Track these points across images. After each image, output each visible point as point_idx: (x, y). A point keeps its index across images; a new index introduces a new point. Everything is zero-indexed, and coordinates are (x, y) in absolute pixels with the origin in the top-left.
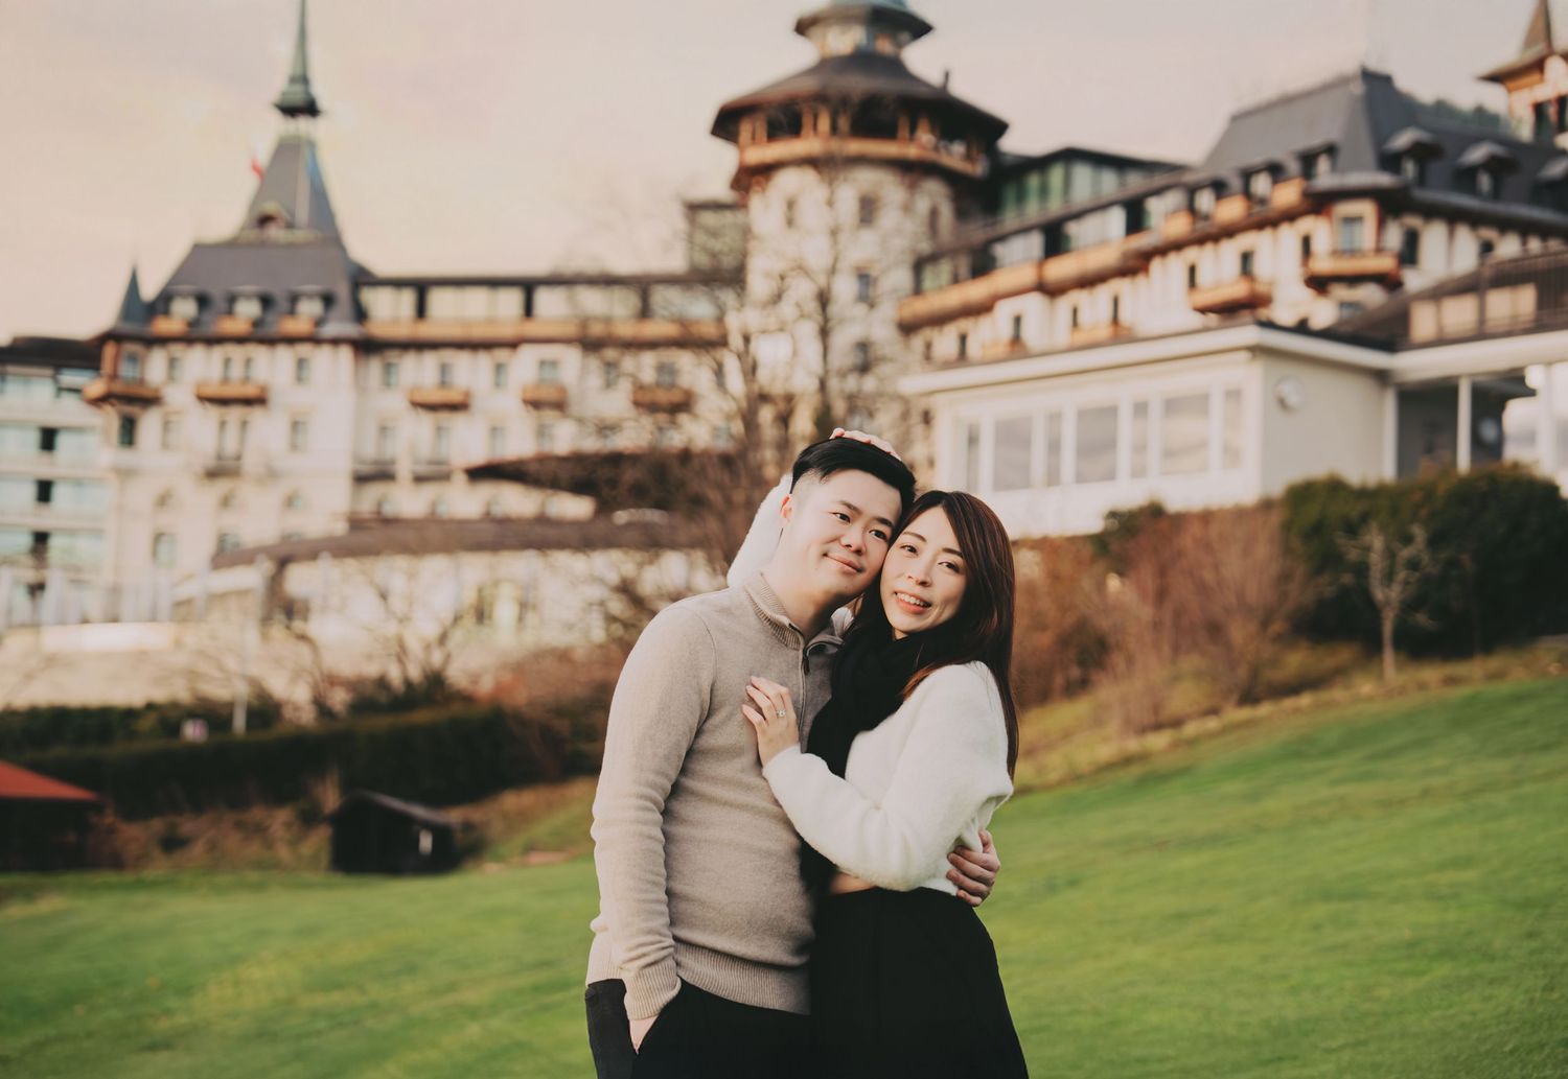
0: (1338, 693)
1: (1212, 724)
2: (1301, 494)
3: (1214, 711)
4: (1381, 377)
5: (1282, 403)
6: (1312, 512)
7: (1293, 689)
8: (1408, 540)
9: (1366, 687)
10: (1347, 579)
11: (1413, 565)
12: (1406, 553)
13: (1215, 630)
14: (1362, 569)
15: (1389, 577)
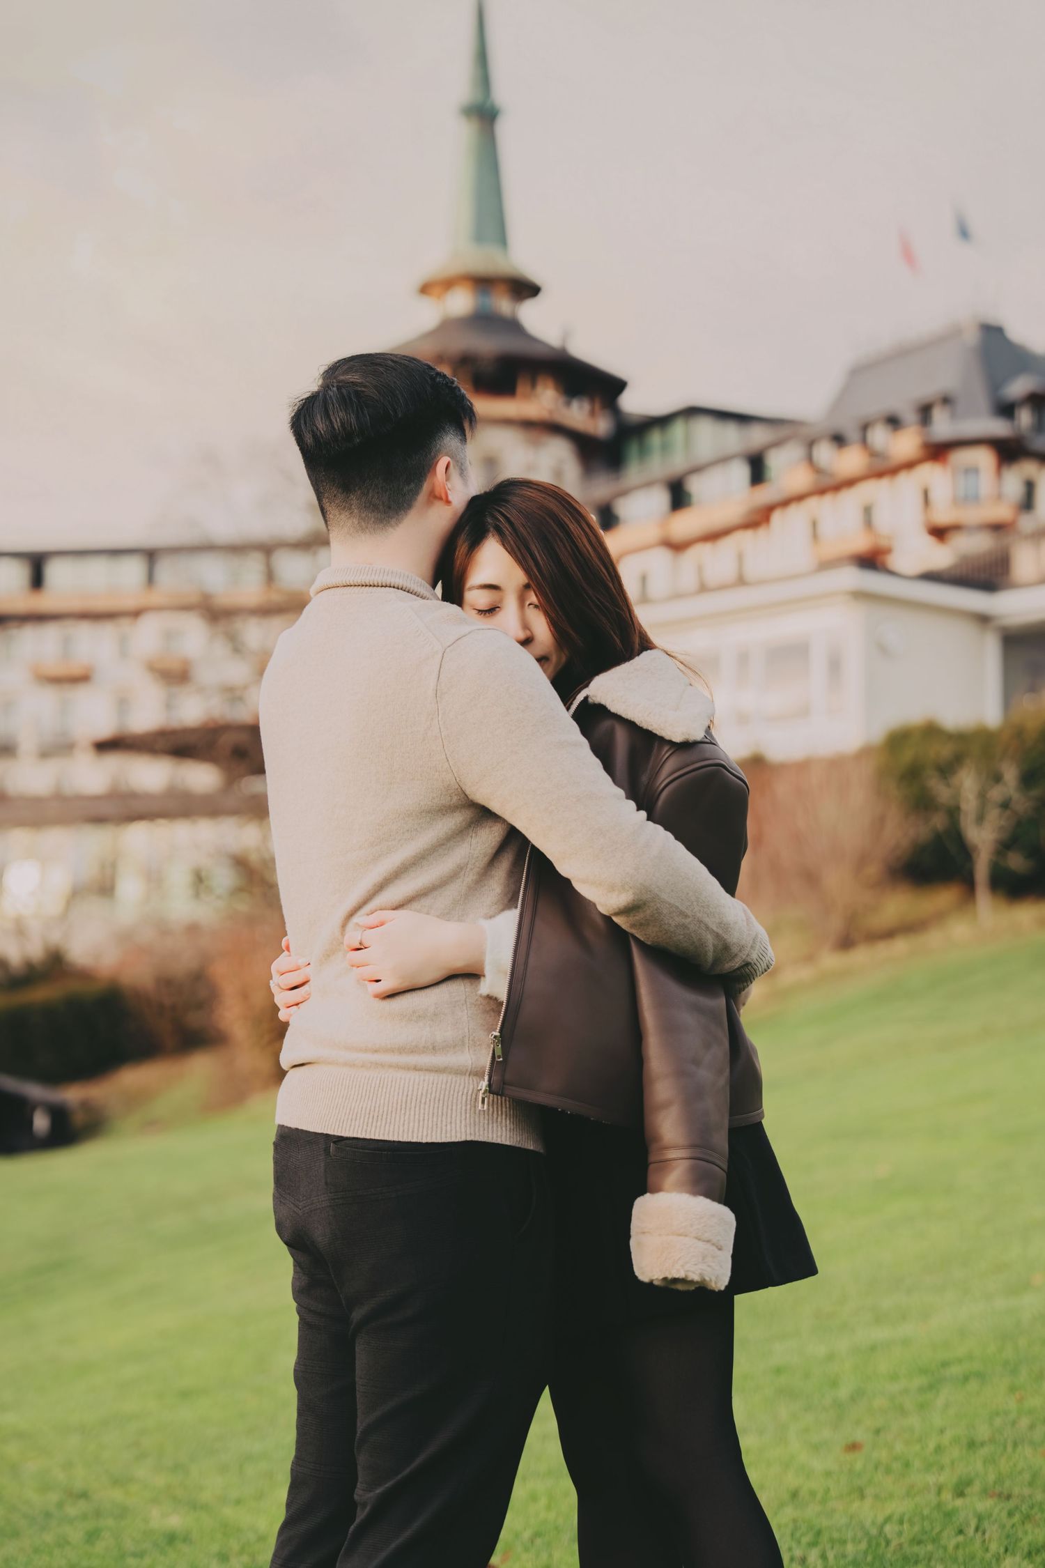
0: (934, 938)
1: (805, 973)
2: (898, 740)
3: (810, 958)
4: (983, 619)
5: (883, 650)
6: (907, 756)
7: (889, 934)
8: (997, 778)
9: (959, 930)
10: (939, 821)
11: (1005, 805)
12: (996, 794)
13: (811, 878)
14: (953, 812)
15: (980, 819)
